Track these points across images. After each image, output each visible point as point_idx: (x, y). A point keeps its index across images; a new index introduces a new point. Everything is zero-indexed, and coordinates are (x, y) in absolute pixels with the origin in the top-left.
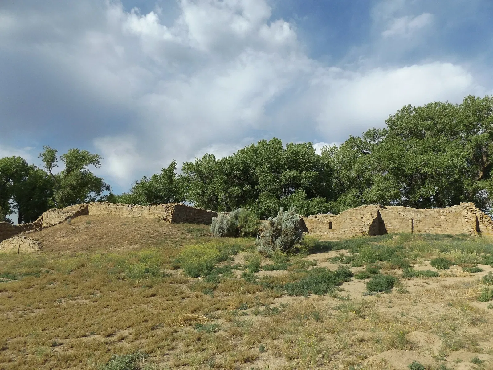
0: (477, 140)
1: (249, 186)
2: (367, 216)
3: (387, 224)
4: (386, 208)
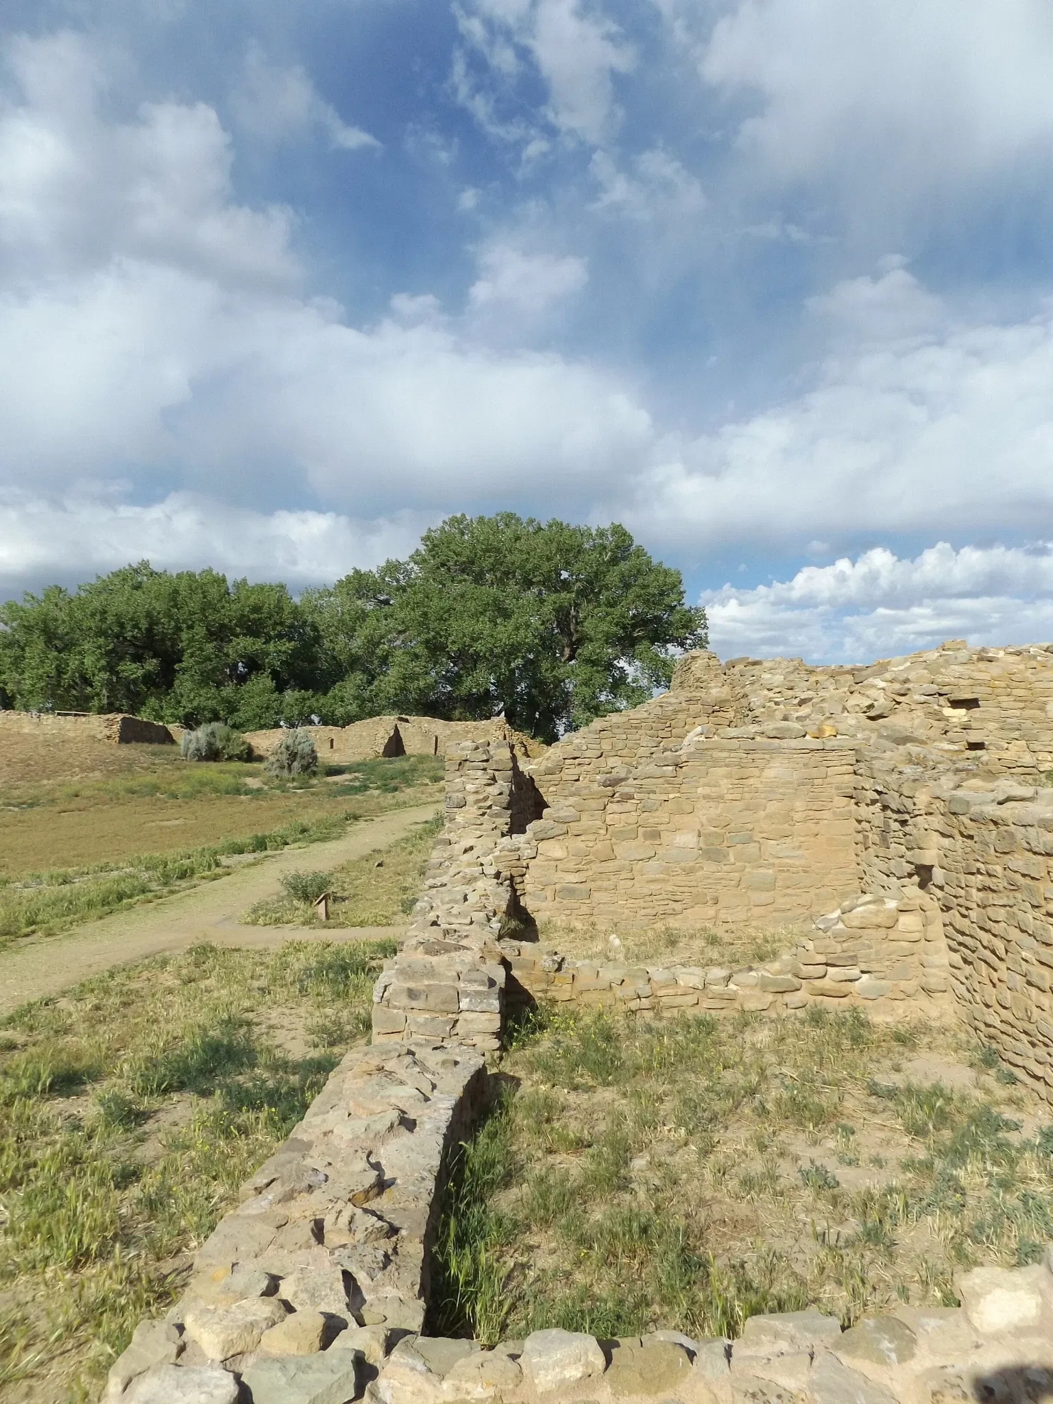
0: (555, 603)
1: (155, 661)
2: (382, 733)
3: (406, 742)
4: (407, 721)
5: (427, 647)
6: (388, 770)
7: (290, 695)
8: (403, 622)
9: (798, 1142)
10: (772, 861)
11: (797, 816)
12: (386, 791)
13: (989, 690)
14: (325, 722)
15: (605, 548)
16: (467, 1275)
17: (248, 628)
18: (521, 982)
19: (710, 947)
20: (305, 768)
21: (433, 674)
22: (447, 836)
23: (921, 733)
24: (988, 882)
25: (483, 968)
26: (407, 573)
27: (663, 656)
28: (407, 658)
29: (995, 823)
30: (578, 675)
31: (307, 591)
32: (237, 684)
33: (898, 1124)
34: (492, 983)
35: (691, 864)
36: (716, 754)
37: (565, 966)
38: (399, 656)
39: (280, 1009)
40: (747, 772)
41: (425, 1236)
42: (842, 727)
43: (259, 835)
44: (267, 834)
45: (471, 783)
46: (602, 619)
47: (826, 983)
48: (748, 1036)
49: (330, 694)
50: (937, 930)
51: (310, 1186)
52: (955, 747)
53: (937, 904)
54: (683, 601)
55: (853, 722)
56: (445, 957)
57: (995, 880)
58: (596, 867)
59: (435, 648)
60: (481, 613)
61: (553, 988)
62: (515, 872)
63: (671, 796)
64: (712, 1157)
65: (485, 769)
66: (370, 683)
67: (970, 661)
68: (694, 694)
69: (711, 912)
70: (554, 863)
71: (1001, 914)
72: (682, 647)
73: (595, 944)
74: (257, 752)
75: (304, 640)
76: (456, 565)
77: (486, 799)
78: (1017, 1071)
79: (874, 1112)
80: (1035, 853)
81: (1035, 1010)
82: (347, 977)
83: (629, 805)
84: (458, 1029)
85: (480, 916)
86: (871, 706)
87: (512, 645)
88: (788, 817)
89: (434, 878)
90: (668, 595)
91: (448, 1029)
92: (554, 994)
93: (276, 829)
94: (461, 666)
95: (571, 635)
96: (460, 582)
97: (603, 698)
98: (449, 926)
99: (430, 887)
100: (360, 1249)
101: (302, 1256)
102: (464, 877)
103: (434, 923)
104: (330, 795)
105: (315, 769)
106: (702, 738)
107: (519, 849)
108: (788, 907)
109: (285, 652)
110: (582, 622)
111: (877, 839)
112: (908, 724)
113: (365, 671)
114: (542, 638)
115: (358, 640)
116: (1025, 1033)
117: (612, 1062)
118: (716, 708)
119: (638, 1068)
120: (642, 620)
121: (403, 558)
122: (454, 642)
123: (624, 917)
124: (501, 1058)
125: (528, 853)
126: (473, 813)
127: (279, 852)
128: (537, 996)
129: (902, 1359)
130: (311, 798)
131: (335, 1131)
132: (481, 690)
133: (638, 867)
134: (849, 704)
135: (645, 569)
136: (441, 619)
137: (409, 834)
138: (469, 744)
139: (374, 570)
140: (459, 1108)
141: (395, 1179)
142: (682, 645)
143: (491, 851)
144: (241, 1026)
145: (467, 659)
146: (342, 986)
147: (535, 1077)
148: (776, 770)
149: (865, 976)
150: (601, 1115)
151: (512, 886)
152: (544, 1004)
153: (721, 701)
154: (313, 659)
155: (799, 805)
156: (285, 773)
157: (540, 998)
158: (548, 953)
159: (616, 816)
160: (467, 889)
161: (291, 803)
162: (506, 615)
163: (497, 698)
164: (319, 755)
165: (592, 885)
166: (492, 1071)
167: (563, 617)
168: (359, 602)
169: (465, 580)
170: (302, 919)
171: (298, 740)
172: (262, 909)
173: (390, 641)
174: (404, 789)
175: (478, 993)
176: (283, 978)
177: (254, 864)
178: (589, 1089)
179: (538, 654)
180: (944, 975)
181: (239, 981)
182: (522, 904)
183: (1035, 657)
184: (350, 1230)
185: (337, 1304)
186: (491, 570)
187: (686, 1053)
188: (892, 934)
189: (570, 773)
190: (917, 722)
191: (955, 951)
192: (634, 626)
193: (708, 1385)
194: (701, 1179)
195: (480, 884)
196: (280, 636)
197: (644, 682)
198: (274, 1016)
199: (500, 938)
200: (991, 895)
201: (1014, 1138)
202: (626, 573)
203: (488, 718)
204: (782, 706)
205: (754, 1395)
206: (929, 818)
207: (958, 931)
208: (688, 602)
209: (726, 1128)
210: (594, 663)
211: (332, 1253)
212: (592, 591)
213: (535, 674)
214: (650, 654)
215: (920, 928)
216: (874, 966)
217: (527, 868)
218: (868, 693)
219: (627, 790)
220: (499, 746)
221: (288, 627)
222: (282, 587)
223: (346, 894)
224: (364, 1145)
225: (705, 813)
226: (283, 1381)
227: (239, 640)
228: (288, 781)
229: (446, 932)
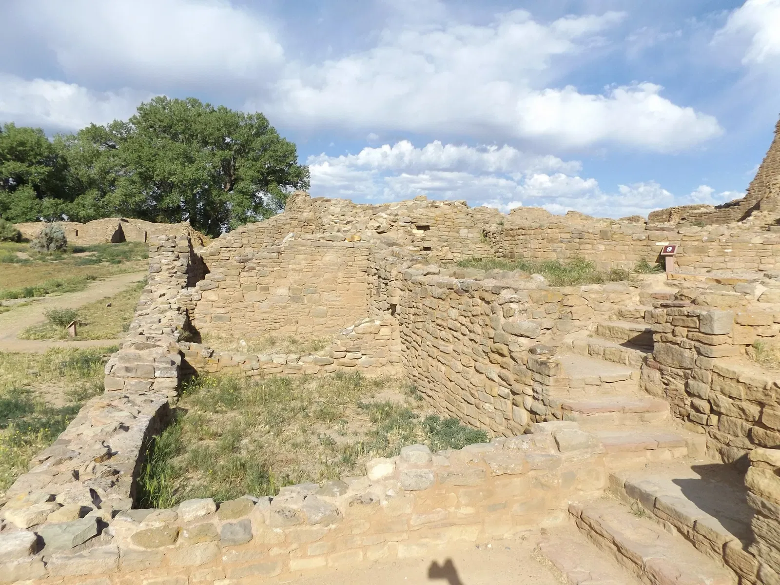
0: (222, 156)
2: (110, 228)
3: (126, 234)
4: (127, 221)
5: (140, 177)
6: (115, 250)
7: (47, 201)
8: (125, 160)
9: (321, 429)
10: (325, 303)
11: (339, 281)
12: (113, 263)
13: (435, 222)
14: (72, 219)
15: (252, 126)
16: (155, 489)
17: (16, 156)
18: (190, 363)
19: (292, 345)
20: (59, 248)
21: (145, 194)
22: (149, 288)
23: (401, 242)
24: (417, 311)
25: (169, 356)
26: (128, 130)
27: (284, 192)
28: (127, 183)
29: (421, 284)
30: (234, 200)
31: (59, 134)
32: (8, 192)
33: (368, 418)
34: (173, 363)
35: (285, 304)
36: (300, 248)
37: (214, 355)
38: (122, 181)
39: (47, 384)
40: (315, 257)
41: (133, 473)
42: (363, 237)
43: (28, 287)
44: (33, 287)
45: (165, 259)
46: (250, 168)
47: (346, 360)
48: (306, 385)
49: (75, 202)
50: (397, 334)
51: (71, 458)
52: (416, 249)
53: (398, 322)
54: (297, 161)
55: (370, 234)
56: (147, 351)
57: (419, 310)
58: (234, 305)
59: (146, 179)
60: (176, 159)
61: (208, 366)
62: (189, 307)
63: (275, 269)
64: (281, 436)
65: (173, 252)
66: (102, 197)
67: (427, 207)
68: (294, 215)
69: (294, 328)
70: (211, 303)
71: (420, 325)
72: (295, 187)
73: (232, 344)
74: (24, 236)
75: (57, 167)
76: (159, 127)
77: (173, 268)
78: (424, 395)
79: (358, 414)
80: (434, 298)
81: (430, 367)
82: (89, 366)
83: (253, 273)
84: (154, 386)
85: (168, 330)
86: (379, 227)
87: (195, 179)
88: (334, 281)
89: (142, 310)
90: (288, 157)
91: (148, 387)
92: (208, 369)
93: (39, 284)
94: (162, 190)
95: (230, 176)
96: (162, 138)
97: (249, 214)
98: (149, 335)
99: (139, 315)
100: (99, 480)
101: (67, 486)
102: (159, 310)
103: (141, 334)
104: (76, 265)
105: (65, 248)
106: (293, 239)
107: (191, 295)
108: (333, 325)
109: (43, 173)
110: (238, 169)
111: (375, 293)
112: (395, 237)
113: (99, 189)
114: (213, 176)
115: (95, 169)
116: (426, 377)
117: (236, 399)
118: (306, 224)
119: (249, 401)
120: (273, 170)
121: (125, 120)
122: (158, 175)
123: (249, 331)
124: (178, 400)
125: (196, 297)
126: (166, 276)
127: (42, 298)
128: (199, 370)
129: (341, 495)
130: (63, 266)
131: (84, 433)
132: (175, 205)
133: (257, 305)
134: (368, 226)
135: (276, 141)
136: (149, 160)
137: (128, 289)
138: (164, 237)
139: (105, 126)
140: (153, 421)
141: (117, 452)
142: (295, 186)
143: (176, 296)
144: (22, 393)
145: (166, 186)
146: (86, 371)
147: (196, 408)
148: (330, 257)
149: (365, 356)
150: (229, 423)
151: (187, 314)
152: (202, 374)
153: (309, 220)
154: (63, 179)
155: (340, 275)
156: (45, 250)
157: (200, 371)
158: (205, 348)
159: (246, 278)
160: (161, 316)
161: (50, 269)
162: (191, 161)
163: (185, 210)
164: (68, 240)
165: (232, 315)
166: (172, 407)
167: (226, 165)
168: (95, 145)
169: (165, 138)
170: (59, 336)
171: (54, 230)
172: (32, 330)
173: (117, 172)
174: (125, 262)
175: (165, 368)
176: (49, 367)
177: (23, 305)
178: (222, 412)
179: (210, 186)
180: (399, 355)
181: (20, 370)
182: (193, 324)
183: (457, 207)
184: (93, 473)
185: (88, 502)
186: (183, 133)
187: (274, 394)
188: (377, 337)
189: (225, 255)
190: (400, 235)
191: (404, 344)
192: (268, 174)
193: (260, 511)
194: (274, 445)
195: (169, 314)
196: (39, 163)
197: (273, 206)
198: (44, 387)
199: (179, 341)
200: (417, 316)
201: (415, 421)
202: (265, 142)
203: (179, 222)
204: (338, 224)
205: (279, 512)
206: (396, 282)
207: (405, 334)
208: (299, 162)
209: (289, 425)
210: (244, 193)
211: (84, 483)
212: (244, 151)
213: (208, 197)
214: (277, 191)
215: (390, 334)
216: (368, 352)
217: (196, 305)
218: (378, 220)
219: (252, 265)
220: (182, 238)
221: (46, 157)
222: (40, 131)
223: (88, 322)
224: (100, 438)
225: (293, 278)
226: (60, 531)
227: (9, 164)
228: (47, 255)
229: (148, 338)
